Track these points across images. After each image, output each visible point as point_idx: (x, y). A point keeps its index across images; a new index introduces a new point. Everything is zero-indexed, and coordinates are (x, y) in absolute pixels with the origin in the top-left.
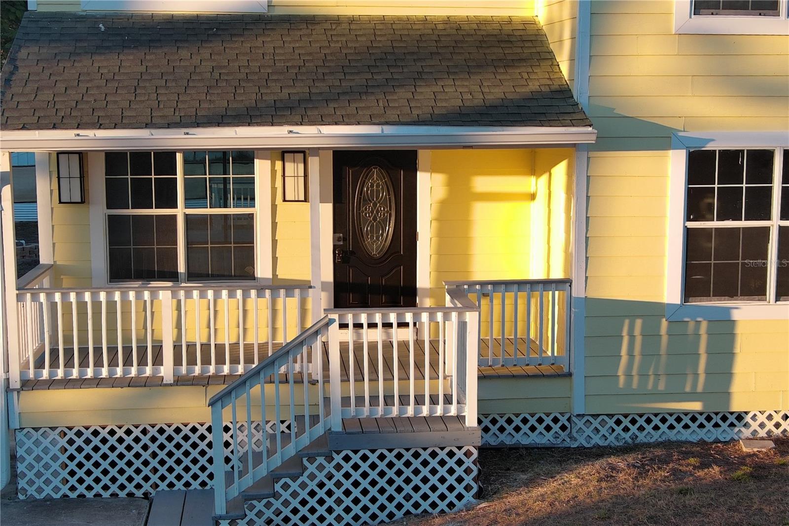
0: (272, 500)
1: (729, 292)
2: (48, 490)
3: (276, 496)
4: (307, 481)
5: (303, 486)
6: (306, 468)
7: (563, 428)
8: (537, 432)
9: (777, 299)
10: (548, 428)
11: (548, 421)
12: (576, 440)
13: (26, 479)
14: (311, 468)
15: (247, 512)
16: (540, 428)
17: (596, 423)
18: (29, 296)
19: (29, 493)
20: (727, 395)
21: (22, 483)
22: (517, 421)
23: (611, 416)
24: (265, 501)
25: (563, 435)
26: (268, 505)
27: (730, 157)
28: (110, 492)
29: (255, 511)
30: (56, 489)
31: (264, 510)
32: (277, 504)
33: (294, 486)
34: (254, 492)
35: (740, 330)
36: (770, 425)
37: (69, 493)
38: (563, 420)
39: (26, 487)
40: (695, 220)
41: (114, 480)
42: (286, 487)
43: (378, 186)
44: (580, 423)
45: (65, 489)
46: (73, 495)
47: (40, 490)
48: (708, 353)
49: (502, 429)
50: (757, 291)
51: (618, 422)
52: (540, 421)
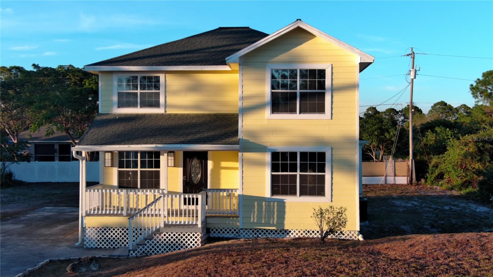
0: (144, 246)
1: (285, 193)
2: (92, 245)
3: (146, 245)
4: (154, 241)
5: (153, 242)
6: (154, 237)
7: (237, 233)
8: (229, 234)
9: (300, 196)
10: (233, 233)
11: (233, 230)
12: (240, 236)
13: (86, 242)
14: (155, 237)
15: (137, 249)
16: (230, 232)
17: (246, 231)
18: (88, 190)
19: (87, 246)
20: (283, 224)
21: (85, 243)
22: (224, 230)
23: (251, 229)
24: (142, 246)
25: (237, 235)
26: (143, 247)
27: (284, 154)
28: (108, 246)
29: (140, 249)
30: (94, 245)
31: (142, 248)
32: (146, 247)
33: (151, 242)
34: (140, 243)
35: (287, 205)
36: (299, 234)
37: (97, 246)
38: (237, 230)
39: (86, 244)
40: (274, 172)
41: (110, 243)
42: (148, 242)
43: (196, 162)
44: (242, 231)
45: (96, 245)
46: (99, 247)
47: (90, 245)
48: (277, 211)
49: (219, 232)
50: (293, 193)
51: (253, 231)
52: (230, 230)
